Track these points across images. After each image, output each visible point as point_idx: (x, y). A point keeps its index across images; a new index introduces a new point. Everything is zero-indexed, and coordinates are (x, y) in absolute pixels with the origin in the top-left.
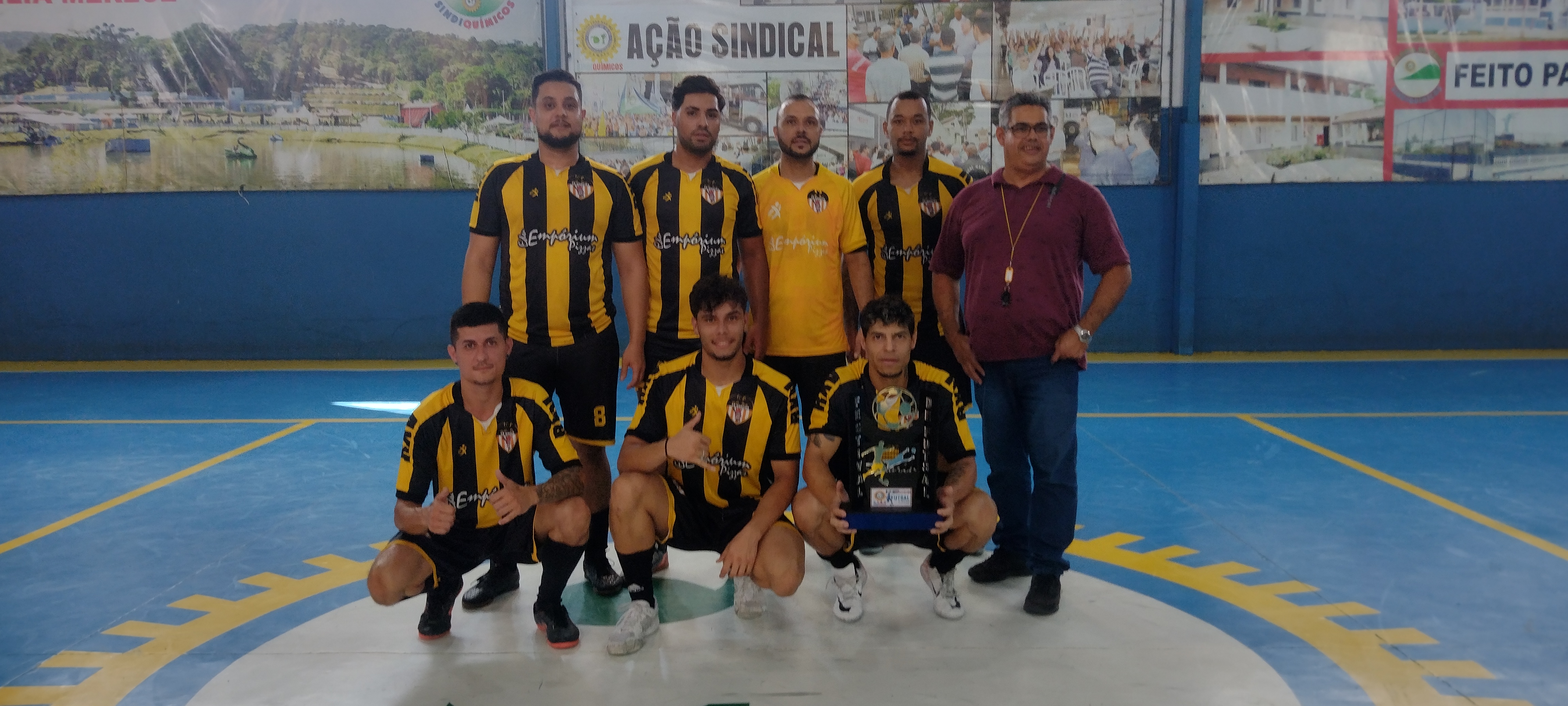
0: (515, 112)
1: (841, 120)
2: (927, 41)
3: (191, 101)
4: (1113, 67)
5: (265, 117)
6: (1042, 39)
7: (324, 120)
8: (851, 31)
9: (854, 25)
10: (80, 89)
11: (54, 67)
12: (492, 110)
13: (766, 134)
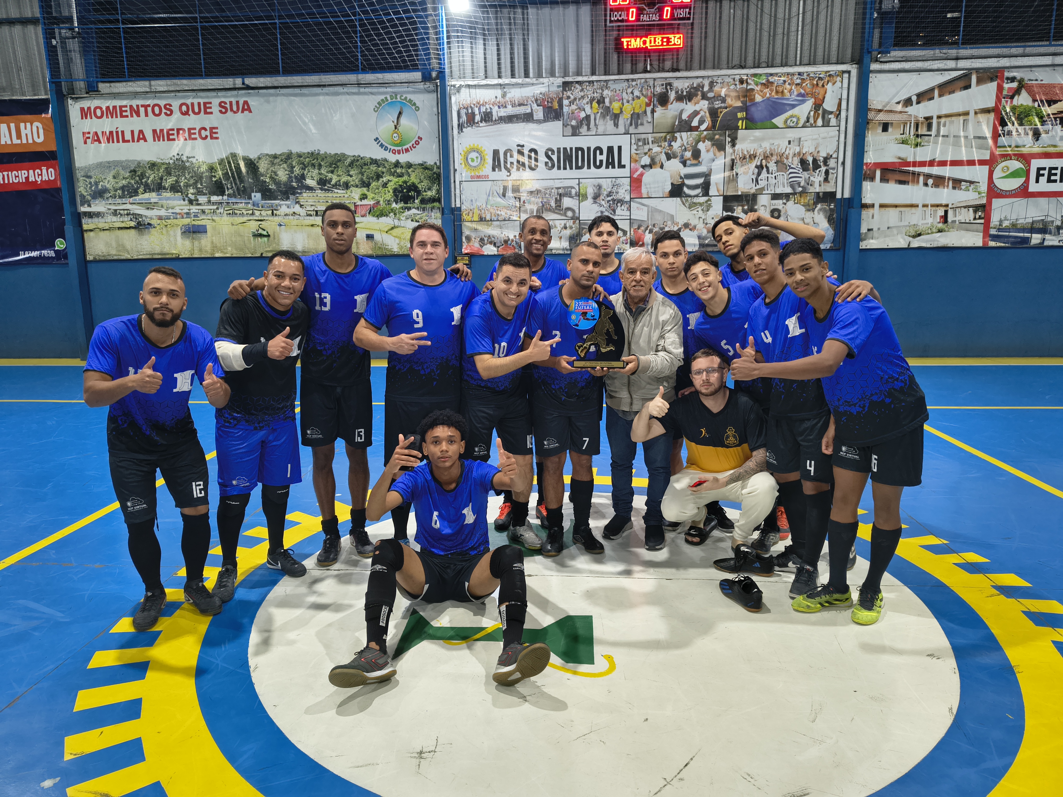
0: (423, 206)
1: (626, 209)
2: (682, 156)
3: (230, 201)
4: (805, 173)
5: (274, 211)
6: (758, 154)
7: (309, 213)
8: (633, 151)
9: (636, 147)
10: (165, 194)
11: (149, 181)
12: (409, 205)
13: (578, 218)
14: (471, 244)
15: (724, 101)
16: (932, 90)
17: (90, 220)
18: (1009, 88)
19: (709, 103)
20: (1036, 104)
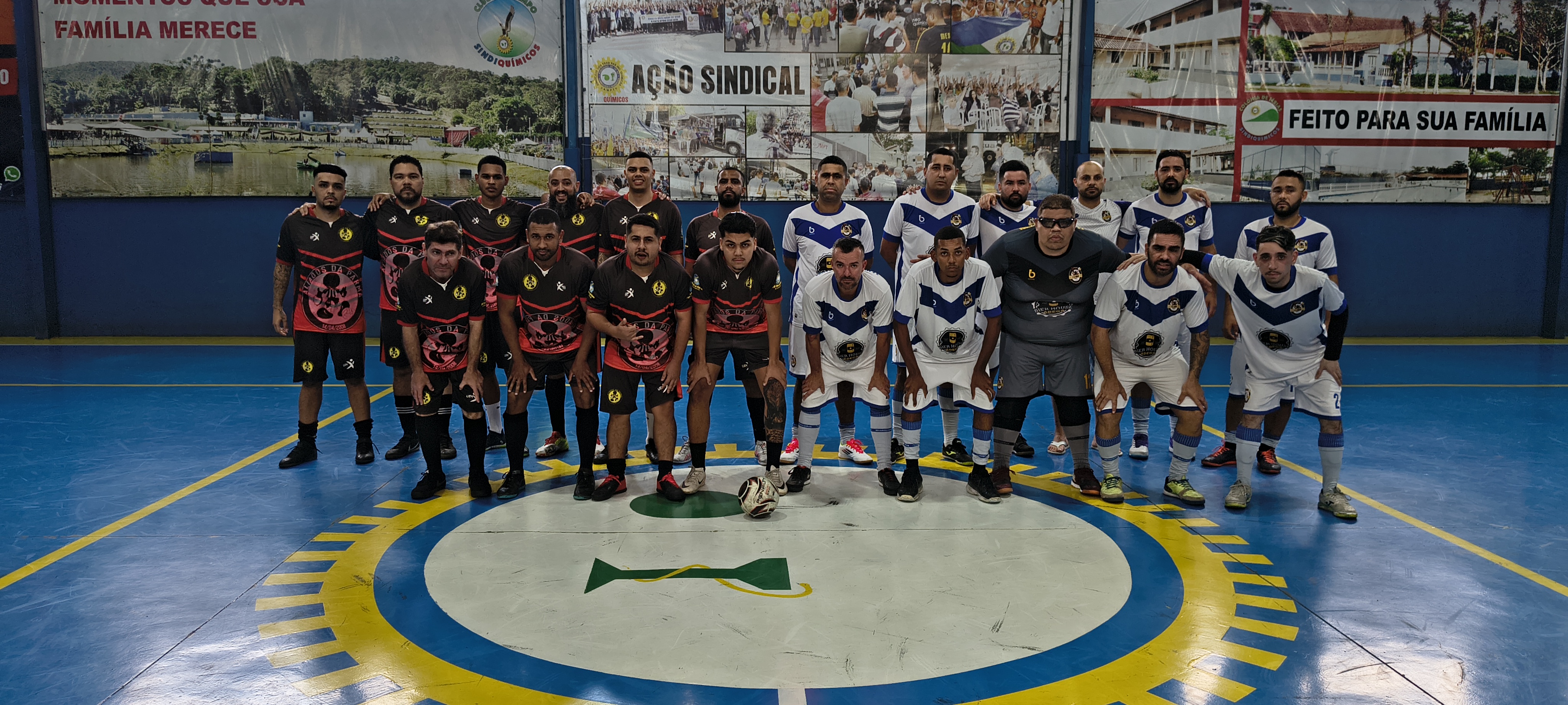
0: (539, 135)
1: (805, 146)
2: (875, 83)
3: (269, 121)
4: (1023, 109)
5: (331, 136)
6: (966, 84)
7: (381, 139)
8: (814, 74)
9: (817, 69)
10: (173, 109)
11: (152, 91)
12: (520, 133)
13: (745, 156)
14: (604, 184)
15: (924, 18)
16: (1168, 14)
17: (60, 142)
18: (1255, 16)
19: (906, 20)
20: (1286, 36)
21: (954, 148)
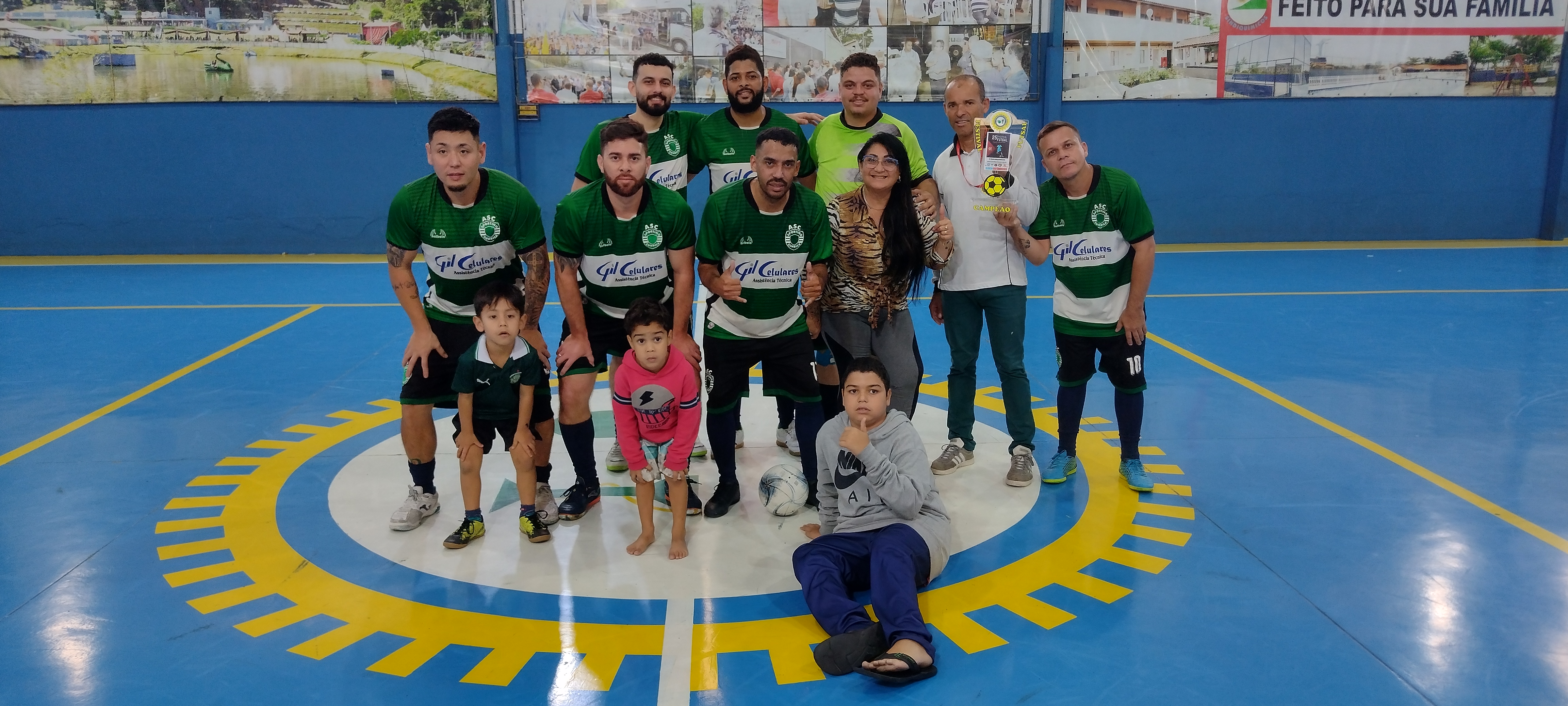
0: (467, 31)
3: (172, 20)
5: (239, 35)
7: (293, 37)
10: (66, 7)
12: (445, 29)
13: (691, 54)
14: (540, 87)
21: (917, 43)
